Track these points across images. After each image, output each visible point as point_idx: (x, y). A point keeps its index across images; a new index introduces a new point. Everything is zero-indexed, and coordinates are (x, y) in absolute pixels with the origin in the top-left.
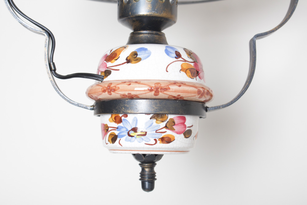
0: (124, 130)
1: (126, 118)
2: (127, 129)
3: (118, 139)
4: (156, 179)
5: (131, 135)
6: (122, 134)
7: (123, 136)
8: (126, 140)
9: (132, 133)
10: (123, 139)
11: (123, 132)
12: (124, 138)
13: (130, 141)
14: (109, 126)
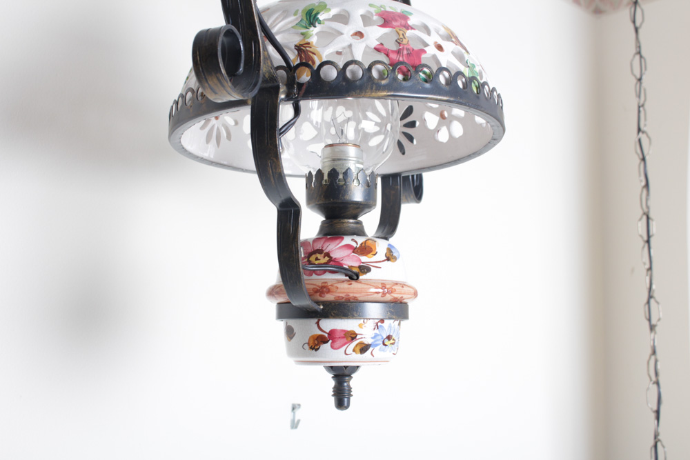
0: (379, 337)
1: (383, 325)
2: (382, 337)
3: (371, 349)
4: (352, 396)
5: (386, 343)
6: (378, 342)
7: (377, 345)
8: (380, 350)
9: (387, 342)
10: (377, 349)
11: (378, 340)
12: (378, 347)
13: (383, 350)
14: (357, 332)
